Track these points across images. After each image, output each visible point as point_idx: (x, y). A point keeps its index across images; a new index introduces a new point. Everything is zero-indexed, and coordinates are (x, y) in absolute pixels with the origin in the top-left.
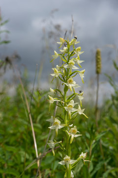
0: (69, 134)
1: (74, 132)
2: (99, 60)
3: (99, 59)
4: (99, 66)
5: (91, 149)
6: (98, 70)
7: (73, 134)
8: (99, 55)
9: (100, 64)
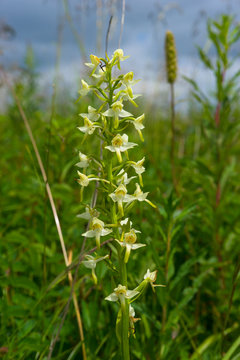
0: (121, 244)
1: (130, 240)
2: (171, 55)
3: (172, 52)
4: (172, 67)
5: (170, 239)
6: (172, 75)
7: (129, 245)
8: (172, 44)
9: (174, 63)
